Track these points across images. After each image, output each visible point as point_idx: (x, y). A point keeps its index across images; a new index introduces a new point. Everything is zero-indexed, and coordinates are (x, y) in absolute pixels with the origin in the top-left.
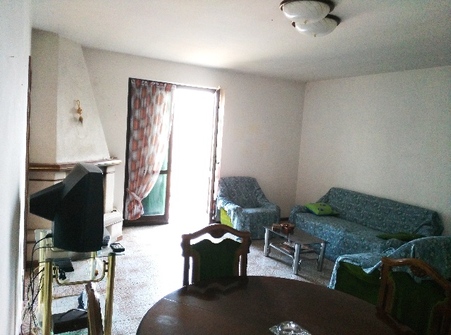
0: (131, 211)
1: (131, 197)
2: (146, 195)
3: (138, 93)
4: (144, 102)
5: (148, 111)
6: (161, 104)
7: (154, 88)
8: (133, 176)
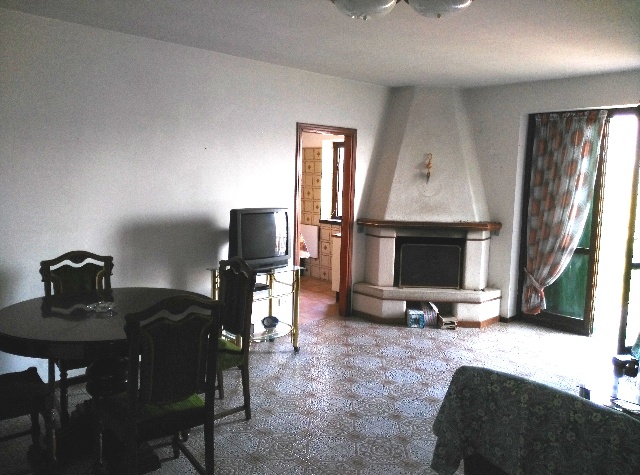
0: (528, 301)
1: (528, 281)
2: (551, 281)
3: (543, 132)
4: (552, 145)
5: (557, 156)
6: (579, 144)
7: (569, 121)
8: (531, 252)
